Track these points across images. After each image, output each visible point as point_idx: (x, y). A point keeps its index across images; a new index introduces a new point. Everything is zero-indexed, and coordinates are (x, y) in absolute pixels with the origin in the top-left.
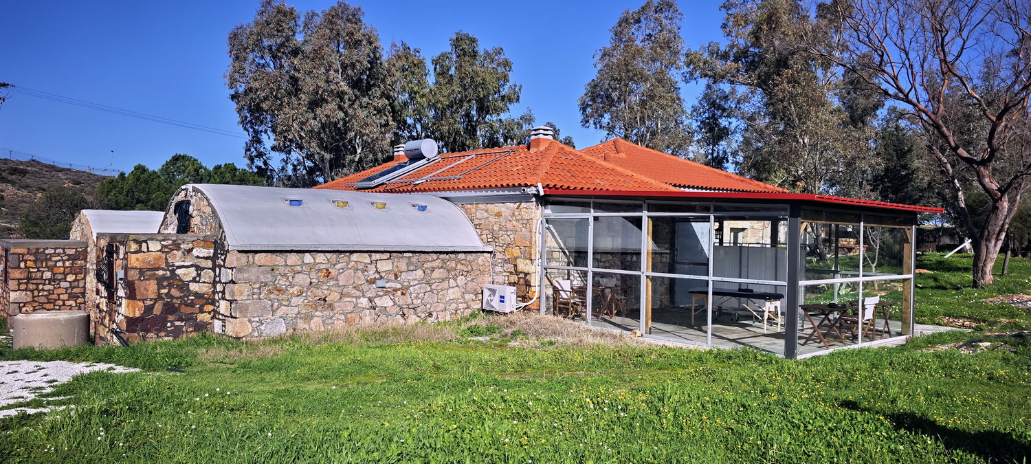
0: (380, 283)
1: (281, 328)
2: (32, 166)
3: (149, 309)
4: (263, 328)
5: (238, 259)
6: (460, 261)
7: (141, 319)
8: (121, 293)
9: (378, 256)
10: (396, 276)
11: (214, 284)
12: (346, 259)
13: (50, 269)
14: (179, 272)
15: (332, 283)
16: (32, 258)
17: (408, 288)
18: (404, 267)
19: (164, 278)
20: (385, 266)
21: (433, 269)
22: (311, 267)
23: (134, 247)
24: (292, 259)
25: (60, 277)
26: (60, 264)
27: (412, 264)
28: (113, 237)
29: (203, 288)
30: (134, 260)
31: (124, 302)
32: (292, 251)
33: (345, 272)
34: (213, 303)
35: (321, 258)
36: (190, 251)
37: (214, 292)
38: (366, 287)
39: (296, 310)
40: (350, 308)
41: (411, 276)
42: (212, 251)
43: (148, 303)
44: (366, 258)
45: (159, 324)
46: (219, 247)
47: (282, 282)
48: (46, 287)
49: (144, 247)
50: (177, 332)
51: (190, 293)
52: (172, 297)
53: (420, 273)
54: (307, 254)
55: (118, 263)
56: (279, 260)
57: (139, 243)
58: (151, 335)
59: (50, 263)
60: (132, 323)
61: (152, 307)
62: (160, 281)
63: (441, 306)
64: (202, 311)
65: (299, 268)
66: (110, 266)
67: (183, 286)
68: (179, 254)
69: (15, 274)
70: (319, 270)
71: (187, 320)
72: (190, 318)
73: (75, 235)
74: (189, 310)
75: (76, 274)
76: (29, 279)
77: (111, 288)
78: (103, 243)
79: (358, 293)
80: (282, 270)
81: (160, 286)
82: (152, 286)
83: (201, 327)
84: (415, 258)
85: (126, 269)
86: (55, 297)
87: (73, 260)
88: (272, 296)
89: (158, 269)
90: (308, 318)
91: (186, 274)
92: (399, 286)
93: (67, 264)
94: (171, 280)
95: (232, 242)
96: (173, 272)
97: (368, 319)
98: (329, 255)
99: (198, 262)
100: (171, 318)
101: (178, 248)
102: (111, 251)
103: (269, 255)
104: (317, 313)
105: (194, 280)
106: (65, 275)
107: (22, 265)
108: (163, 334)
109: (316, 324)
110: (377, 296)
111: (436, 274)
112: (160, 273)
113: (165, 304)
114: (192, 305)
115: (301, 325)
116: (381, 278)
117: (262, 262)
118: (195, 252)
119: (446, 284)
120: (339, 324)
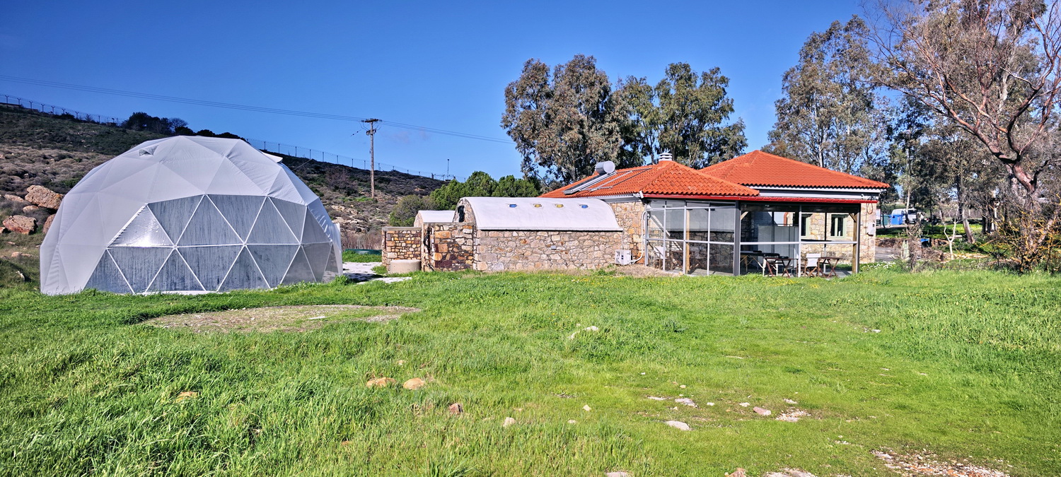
0: (554, 247)
1: (502, 268)
2: (394, 175)
3: (444, 257)
4: (493, 267)
5: (481, 234)
6: (602, 236)
7: (441, 262)
8: (433, 250)
9: (552, 233)
10: (562, 244)
11: (473, 246)
12: (535, 234)
13: (405, 241)
14: (456, 240)
15: (527, 246)
16: (397, 236)
17: (569, 250)
18: (567, 239)
19: (450, 243)
20: (556, 238)
21: (584, 241)
22: (516, 238)
23: (437, 228)
24: (507, 234)
25: (409, 245)
26: (409, 239)
27: (572, 237)
28: (430, 224)
29: (468, 248)
30: (438, 235)
31: (434, 254)
32: (506, 230)
33: (534, 242)
34: (472, 256)
35: (521, 234)
36: (462, 230)
37: (473, 250)
38: (545, 249)
39: (509, 259)
40: (536, 260)
41: (571, 244)
42: (472, 230)
43: (444, 254)
44: (545, 234)
45: (449, 264)
46: (474, 227)
47: (502, 245)
48: (403, 251)
49: (442, 229)
50: (456, 268)
51: (462, 250)
52: (454, 252)
53: (576, 242)
54: (515, 232)
55: (432, 236)
56: (501, 234)
57: (440, 226)
58: (445, 269)
59: (405, 239)
60: (437, 262)
61: (445, 256)
62: (449, 244)
63: (589, 261)
64: (467, 259)
65: (510, 239)
66: (429, 237)
67: (459, 247)
68: (457, 231)
69: (389, 244)
70: (521, 240)
71: (461, 263)
72: (461, 262)
73: (416, 224)
74: (462, 258)
75: (416, 244)
76: (396, 246)
77: (429, 249)
78: (426, 227)
79: (541, 252)
80: (502, 239)
81: (449, 247)
82: (445, 246)
83: (467, 267)
84: (574, 234)
85: (434, 238)
86: (407, 256)
87: (415, 237)
88: (497, 252)
89: (447, 239)
90: (515, 263)
91: (460, 241)
92: (564, 249)
93: (413, 239)
94: (453, 244)
95: (480, 226)
96: (454, 240)
97: (546, 266)
98: (526, 232)
99: (465, 236)
100: (454, 262)
101: (456, 229)
102: (429, 231)
103: (496, 232)
104: (520, 261)
105: (464, 244)
106: (412, 244)
107: (393, 239)
108: (450, 269)
109: (519, 267)
110: (551, 254)
111: (586, 243)
112: (449, 240)
113: (451, 255)
114: (463, 256)
115: (511, 266)
116: (554, 244)
117: (493, 235)
118: (464, 231)
119: (592, 249)
120: (531, 267)
